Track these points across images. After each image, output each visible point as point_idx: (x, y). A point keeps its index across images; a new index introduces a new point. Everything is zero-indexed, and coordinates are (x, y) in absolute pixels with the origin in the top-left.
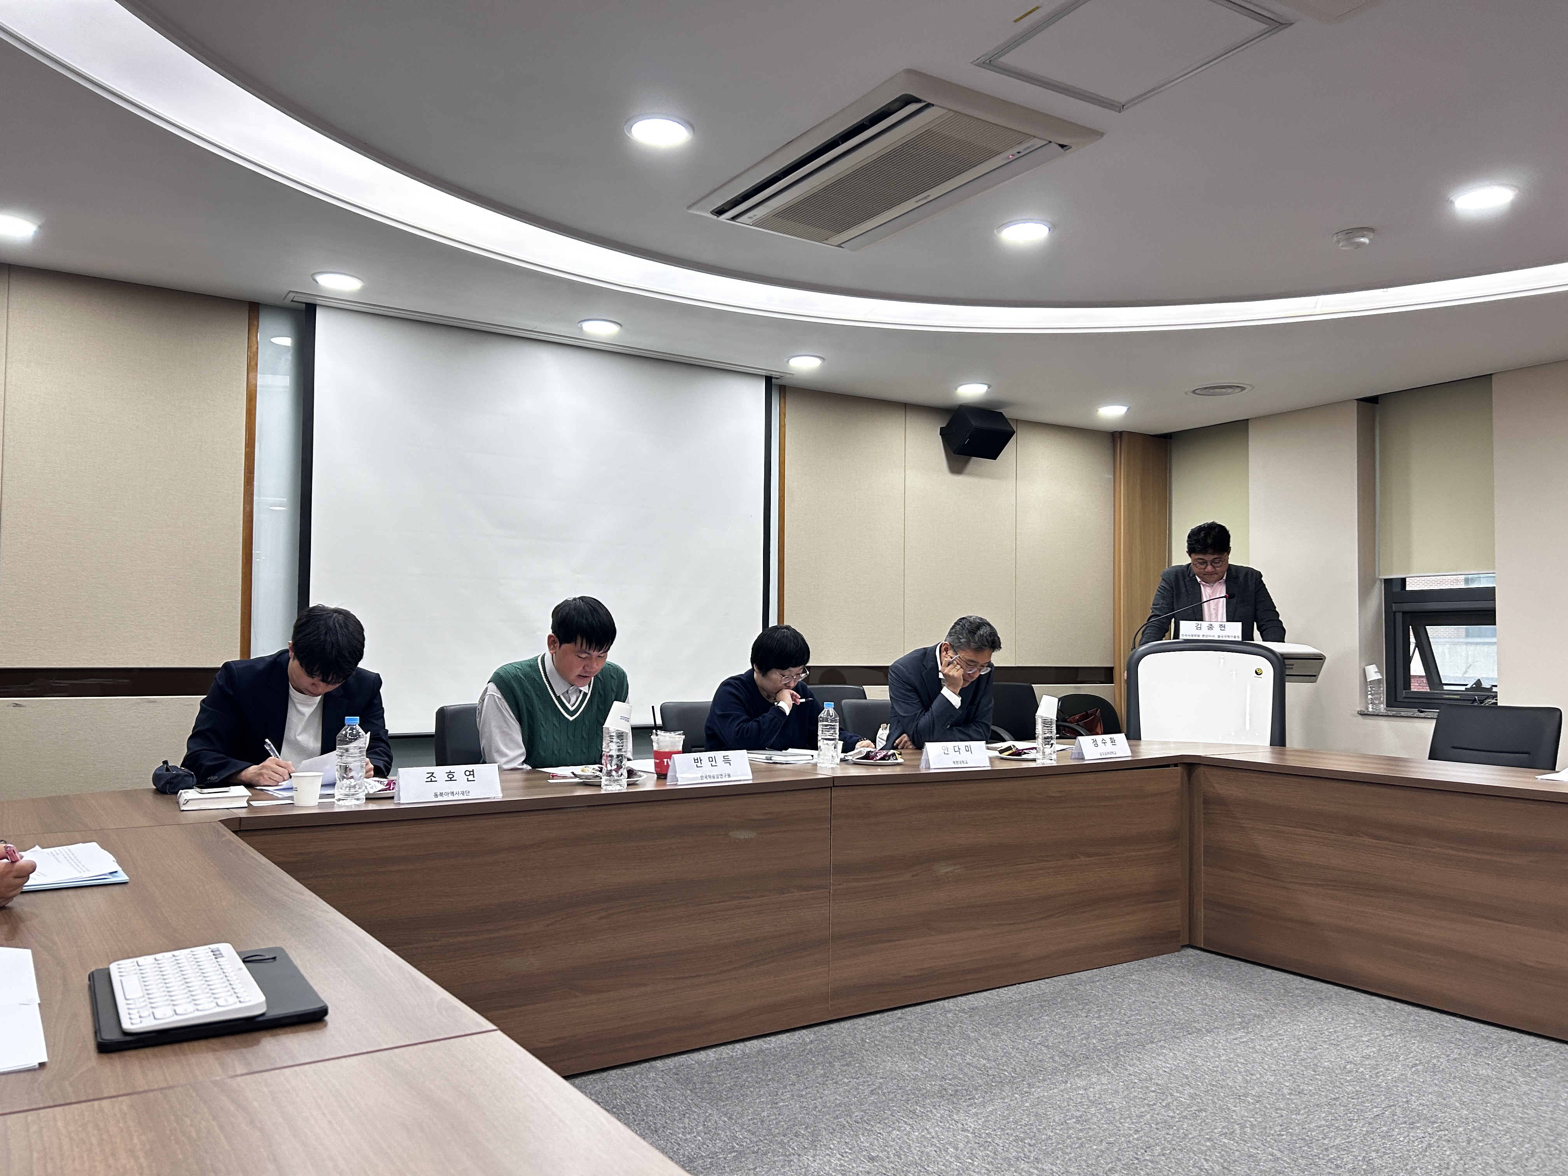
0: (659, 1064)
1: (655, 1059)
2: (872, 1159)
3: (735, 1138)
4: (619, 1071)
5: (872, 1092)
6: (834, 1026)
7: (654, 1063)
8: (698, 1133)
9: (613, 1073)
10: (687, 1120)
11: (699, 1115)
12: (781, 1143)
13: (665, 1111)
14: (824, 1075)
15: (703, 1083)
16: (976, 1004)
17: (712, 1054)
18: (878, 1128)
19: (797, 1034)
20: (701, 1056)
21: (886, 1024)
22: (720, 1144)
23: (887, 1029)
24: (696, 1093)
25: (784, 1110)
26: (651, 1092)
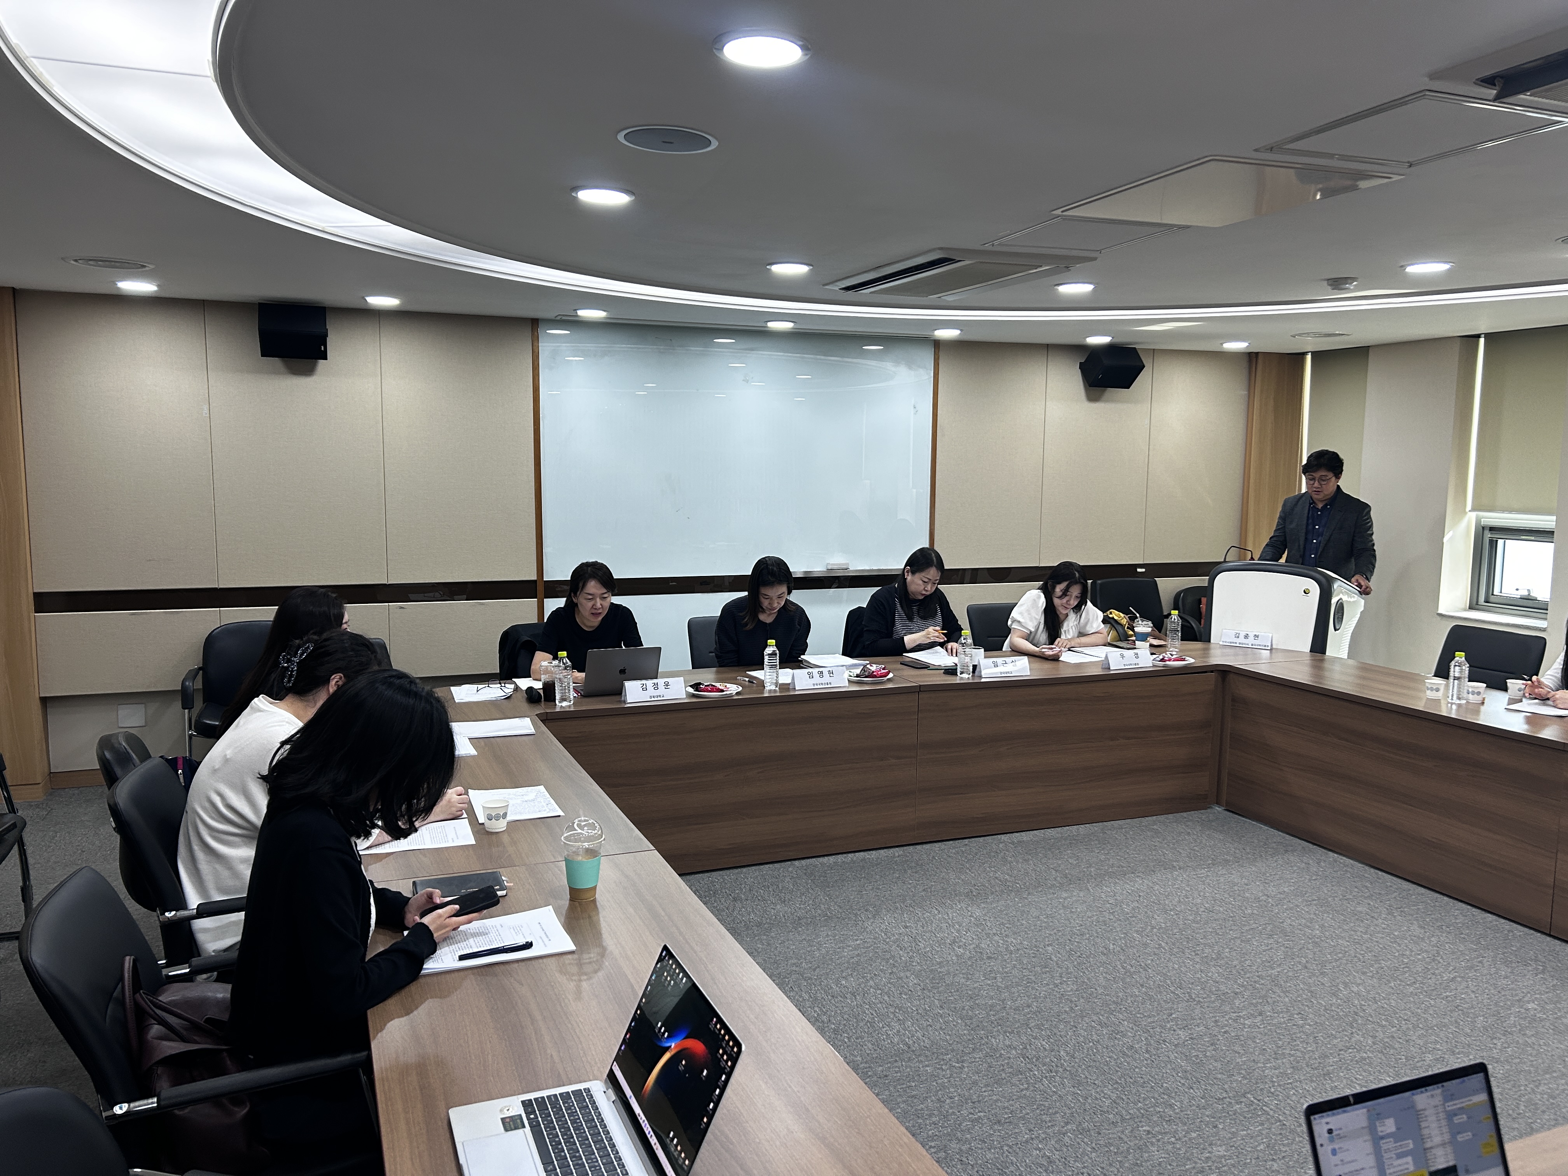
0: (797, 863)
1: (795, 860)
2: (906, 927)
3: (829, 909)
4: (771, 866)
5: (924, 890)
6: (919, 847)
7: (794, 862)
8: (808, 905)
9: (767, 866)
10: (804, 897)
11: (812, 894)
12: (856, 915)
13: (793, 891)
14: (898, 878)
15: (820, 876)
16: (1025, 839)
17: (832, 859)
18: (918, 911)
19: (892, 850)
20: (825, 860)
21: (954, 848)
22: (819, 912)
23: (954, 851)
24: (814, 883)
25: (865, 897)
26: (787, 879)
